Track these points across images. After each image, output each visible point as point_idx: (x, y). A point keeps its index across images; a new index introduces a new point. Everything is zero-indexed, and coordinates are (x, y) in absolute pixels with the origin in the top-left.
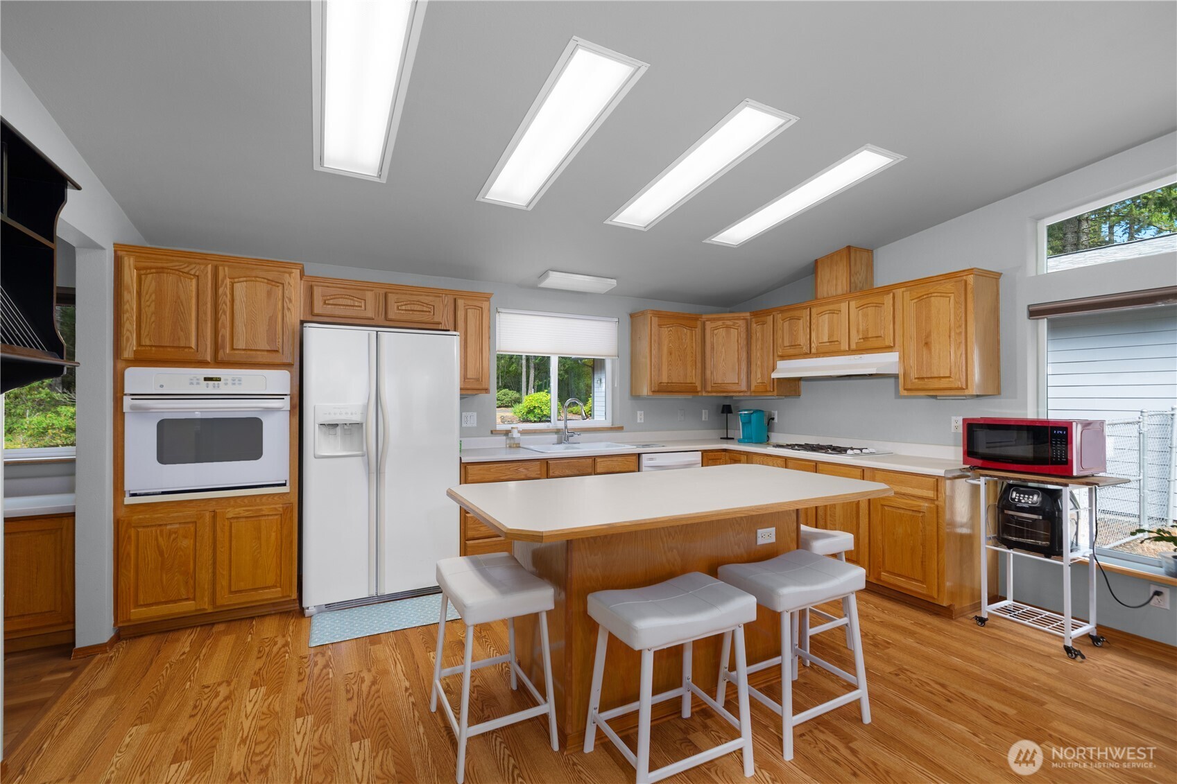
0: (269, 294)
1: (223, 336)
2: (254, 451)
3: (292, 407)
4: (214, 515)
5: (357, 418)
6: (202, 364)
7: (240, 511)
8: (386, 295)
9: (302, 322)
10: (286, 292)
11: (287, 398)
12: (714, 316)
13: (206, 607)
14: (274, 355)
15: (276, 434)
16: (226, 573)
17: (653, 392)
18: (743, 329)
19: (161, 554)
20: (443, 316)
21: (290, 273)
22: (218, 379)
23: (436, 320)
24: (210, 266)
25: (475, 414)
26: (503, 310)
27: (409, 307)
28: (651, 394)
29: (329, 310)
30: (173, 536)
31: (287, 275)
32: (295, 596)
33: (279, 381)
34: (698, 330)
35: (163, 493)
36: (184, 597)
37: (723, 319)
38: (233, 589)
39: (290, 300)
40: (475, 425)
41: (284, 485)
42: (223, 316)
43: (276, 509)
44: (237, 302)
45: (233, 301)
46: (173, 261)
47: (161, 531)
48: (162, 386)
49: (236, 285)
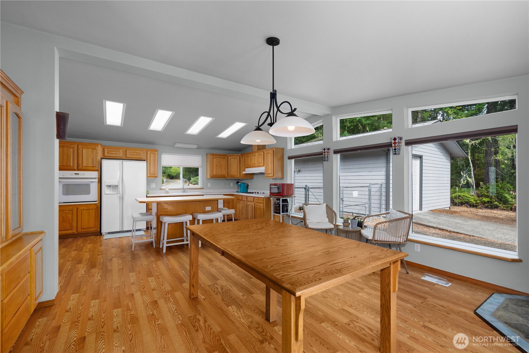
0: (92, 152)
1: (80, 163)
2: (88, 192)
3: (99, 181)
4: (77, 209)
5: (116, 184)
6: (74, 170)
7: (84, 208)
8: (126, 150)
9: (102, 158)
10: (97, 151)
11: (97, 179)
12: (231, 155)
13: (75, 232)
14: (93, 168)
15: (94, 188)
16: (80, 224)
17: (211, 177)
18: (239, 159)
19: (63, 218)
20: (143, 156)
21: (98, 146)
22: (78, 174)
23: (141, 157)
24: (76, 145)
25: (155, 184)
26: (164, 153)
27: (133, 154)
28: (210, 178)
29: (109, 155)
30: (66, 214)
31: (97, 147)
32: (99, 231)
33: (95, 174)
34: (226, 159)
35: (64, 203)
36: (69, 229)
37: (234, 156)
38: (82, 228)
39: (98, 153)
40: (155, 187)
41: (96, 201)
42: (80, 158)
43: (94, 208)
44: (84, 154)
45: (82, 154)
46: (66, 144)
47: (63, 213)
48: (64, 176)
49: (84, 150)
